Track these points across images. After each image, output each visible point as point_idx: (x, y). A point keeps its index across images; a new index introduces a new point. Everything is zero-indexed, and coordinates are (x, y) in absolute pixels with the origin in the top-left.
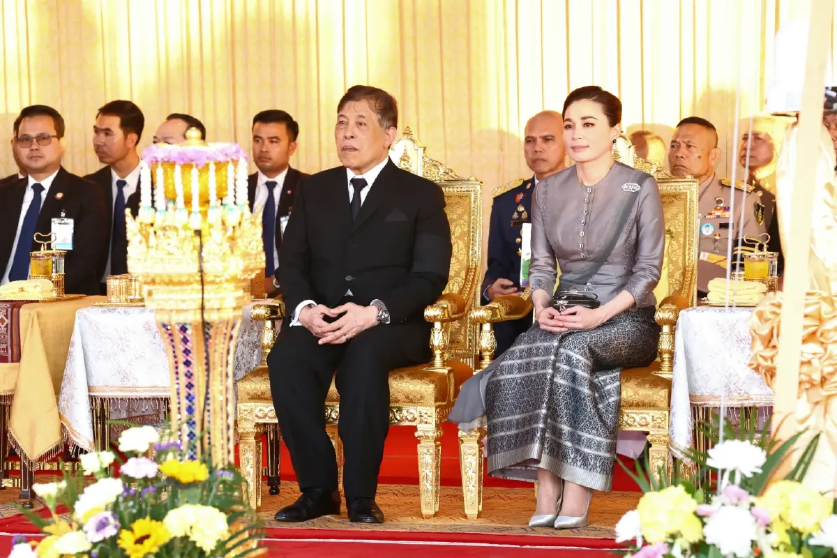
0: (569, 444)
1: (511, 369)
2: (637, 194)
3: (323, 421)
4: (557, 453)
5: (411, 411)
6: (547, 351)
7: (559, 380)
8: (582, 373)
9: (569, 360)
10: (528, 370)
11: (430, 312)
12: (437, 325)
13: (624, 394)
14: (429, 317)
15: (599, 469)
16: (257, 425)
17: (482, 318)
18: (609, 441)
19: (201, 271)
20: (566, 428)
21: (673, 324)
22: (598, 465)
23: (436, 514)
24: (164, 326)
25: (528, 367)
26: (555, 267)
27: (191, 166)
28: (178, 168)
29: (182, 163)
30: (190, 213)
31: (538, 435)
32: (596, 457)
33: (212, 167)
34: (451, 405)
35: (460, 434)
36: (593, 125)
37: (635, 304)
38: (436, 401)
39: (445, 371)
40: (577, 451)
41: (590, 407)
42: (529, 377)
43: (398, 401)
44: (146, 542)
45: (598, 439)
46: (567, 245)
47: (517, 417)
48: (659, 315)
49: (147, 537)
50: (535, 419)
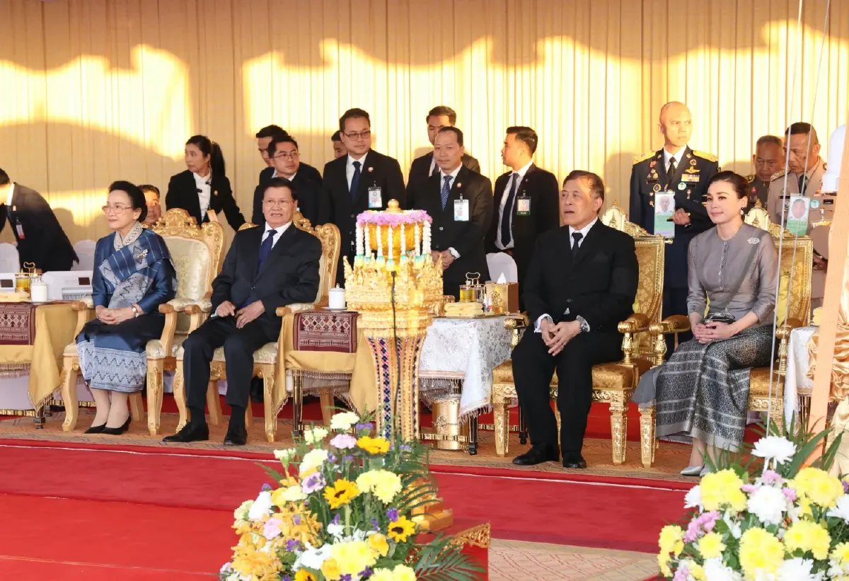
0: (712, 420)
1: (672, 368)
2: (756, 246)
3: (548, 397)
4: (704, 426)
5: (607, 393)
6: (697, 356)
7: (704, 377)
8: (722, 372)
9: (712, 362)
10: (684, 369)
11: (621, 326)
12: (627, 335)
13: (752, 386)
14: (621, 329)
15: (734, 438)
16: (506, 399)
17: (657, 331)
18: (740, 418)
19: (393, 302)
20: (710, 410)
21: (788, 338)
22: (733, 435)
23: (623, 463)
24: (370, 339)
25: (684, 367)
26: (706, 297)
27: (388, 227)
28: (379, 228)
29: (381, 224)
30: (387, 260)
31: (689, 415)
32: (732, 429)
33: (403, 227)
34: (633, 390)
35: (639, 410)
36: (725, 198)
37: (758, 322)
38: (623, 387)
39: (632, 366)
40: (719, 426)
41: (727, 397)
42: (685, 375)
43: (597, 386)
44: (342, 496)
45: (734, 417)
46: (711, 283)
47: (676, 401)
48: (776, 332)
49: (342, 492)
50: (687, 404)
